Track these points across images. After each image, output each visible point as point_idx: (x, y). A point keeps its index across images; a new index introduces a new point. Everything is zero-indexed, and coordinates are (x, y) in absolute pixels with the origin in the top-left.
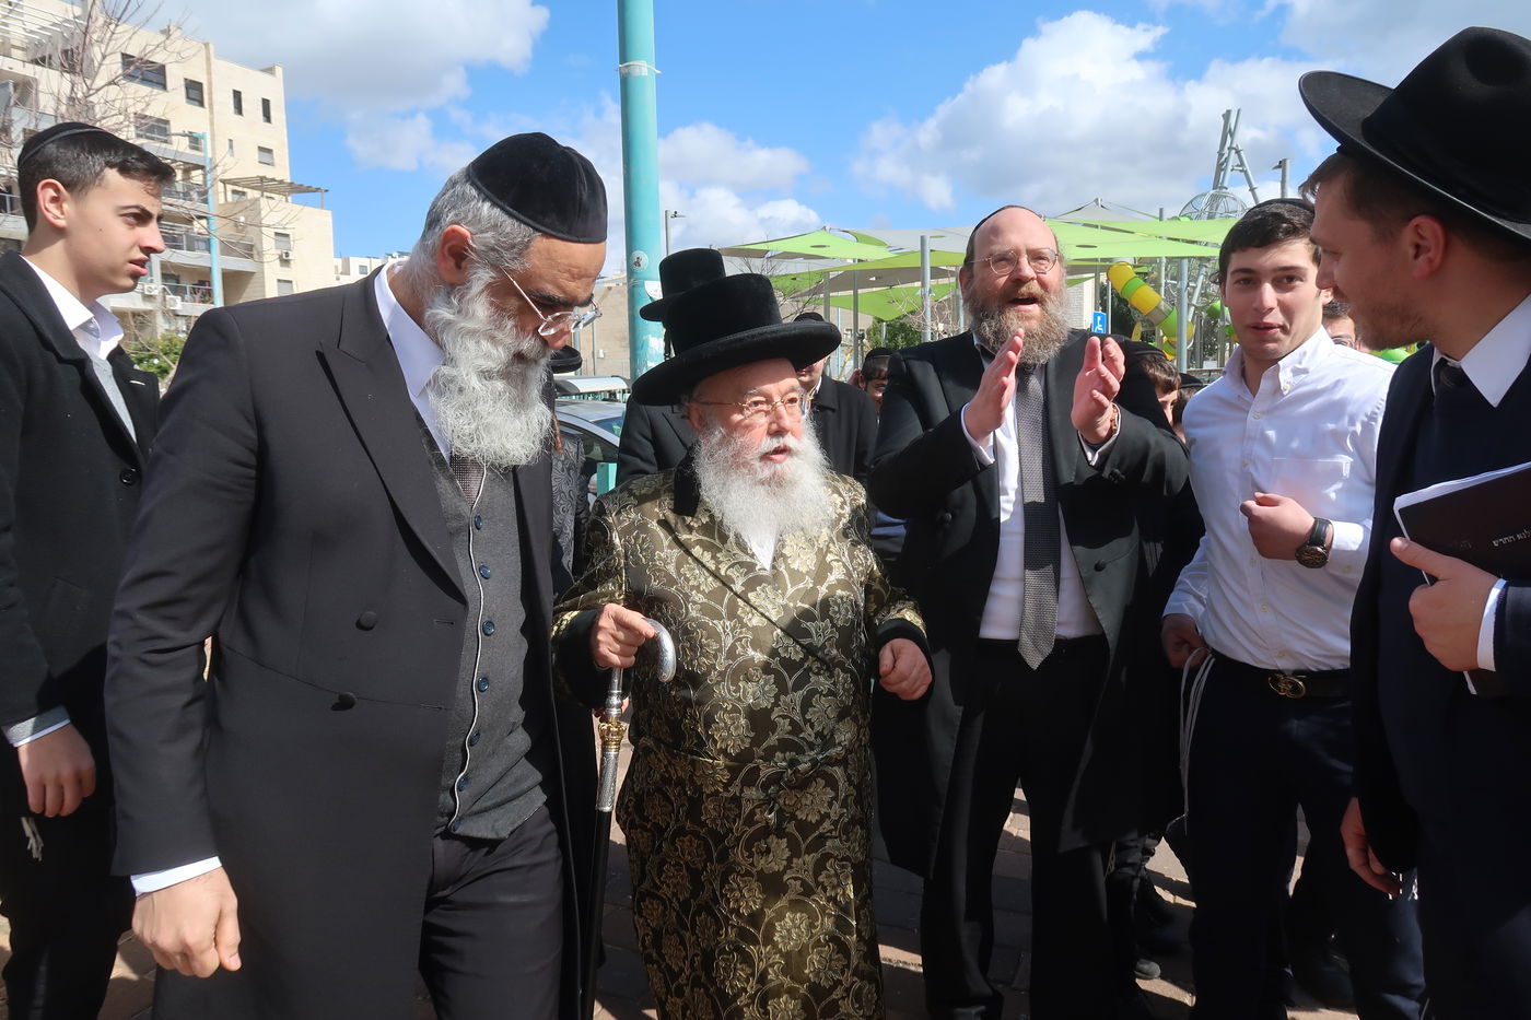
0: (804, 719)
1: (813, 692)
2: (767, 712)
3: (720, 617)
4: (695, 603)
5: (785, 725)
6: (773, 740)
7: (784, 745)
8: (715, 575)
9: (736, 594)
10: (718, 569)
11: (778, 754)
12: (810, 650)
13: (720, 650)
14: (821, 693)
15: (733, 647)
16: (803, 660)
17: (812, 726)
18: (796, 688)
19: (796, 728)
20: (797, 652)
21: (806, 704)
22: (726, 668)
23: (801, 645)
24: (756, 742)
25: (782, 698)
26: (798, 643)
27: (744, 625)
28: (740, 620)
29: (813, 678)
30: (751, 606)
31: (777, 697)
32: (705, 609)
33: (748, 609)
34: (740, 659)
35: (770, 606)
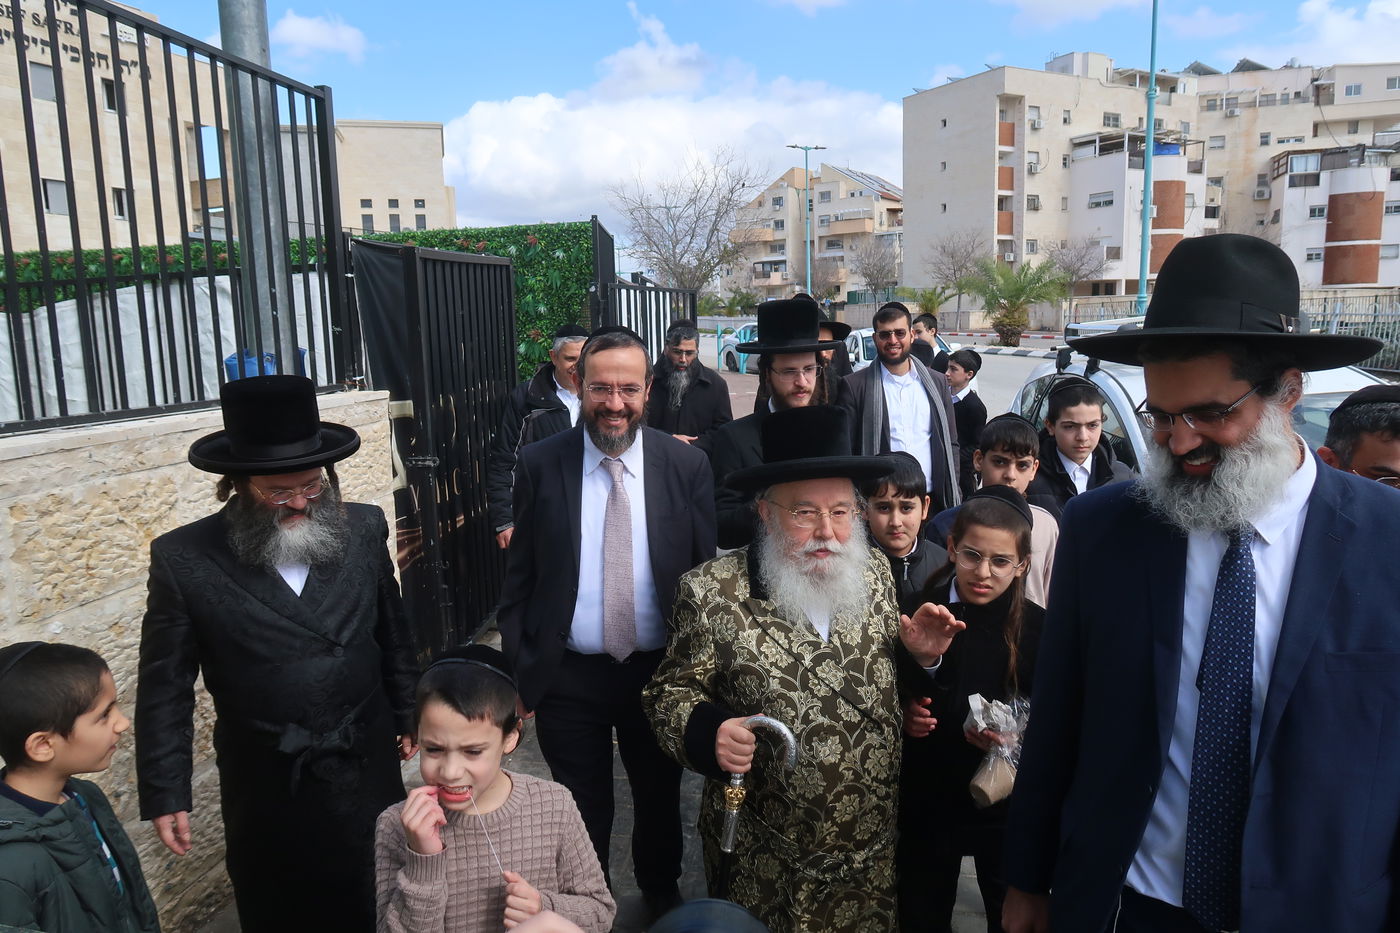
0: (864, 769)
1: (868, 747)
2: (835, 766)
3: (795, 690)
4: (774, 677)
5: (849, 775)
6: (840, 788)
7: (849, 790)
8: (789, 652)
9: (806, 668)
10: (791, 647)
11: (845, 797)
12: (865, 714)
13: (796, 716)
14: (875, 748)
15: (807, 714)
16: (860, 722)
17: (869, 774)
18: (857, 743)
19: (857, 776)
20: (855, 716)
21: (864, 757)
22: (801, 732)
23: (859, 710)
24: (828, 789)
25: (847, 754)
26: (856, 708)
27: (814, 696)
28: (812, 691)
29: (868, 735)
30: (818, 679)
31: (842, 754)
32: (783, 682)
33: (816, 681)
34: (813, 724)
35: (833, 679)
